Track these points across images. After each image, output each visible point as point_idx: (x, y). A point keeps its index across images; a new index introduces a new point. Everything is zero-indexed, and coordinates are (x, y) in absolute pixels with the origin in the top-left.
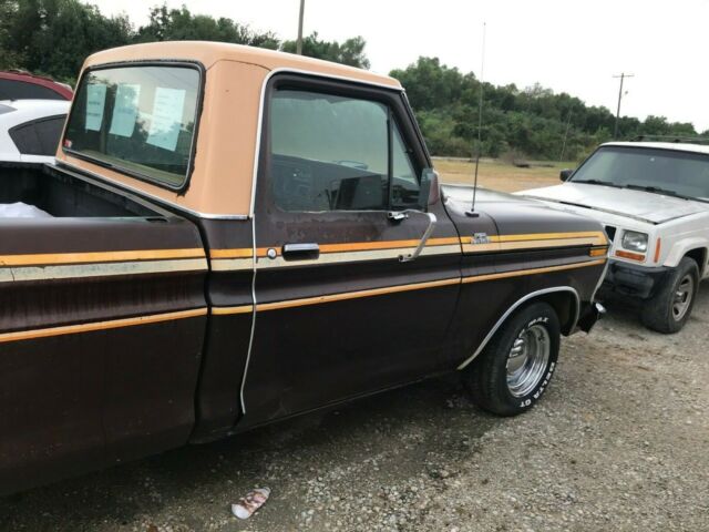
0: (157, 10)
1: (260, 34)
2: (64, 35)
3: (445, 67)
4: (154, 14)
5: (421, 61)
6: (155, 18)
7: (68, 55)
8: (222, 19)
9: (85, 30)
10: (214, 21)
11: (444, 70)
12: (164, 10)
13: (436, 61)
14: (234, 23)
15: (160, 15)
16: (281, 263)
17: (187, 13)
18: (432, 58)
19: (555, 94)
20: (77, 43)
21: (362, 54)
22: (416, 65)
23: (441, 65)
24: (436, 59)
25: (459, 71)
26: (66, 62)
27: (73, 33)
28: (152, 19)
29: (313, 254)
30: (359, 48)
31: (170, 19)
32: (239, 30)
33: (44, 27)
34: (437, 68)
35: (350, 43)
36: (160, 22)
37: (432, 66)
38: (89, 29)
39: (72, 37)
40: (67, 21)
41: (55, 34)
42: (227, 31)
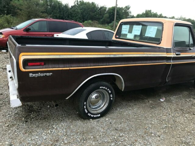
0: (76, 1)
1: (102, 6)
2: (54, 9)
3: (153, 12)
4: (75, 2)
5: (146, 11)
6: (75, 3)
7: (55, 14)
8: (92, 3)
9: (59, 7)
10: (90, 3)
11: (153, 13)
12: (77, 1)
13: (150, 11)
14: (95, 3)
15: (76, 2)
16: (175, 56)
17: (83, 1)
18: (149, 10)
19: (187, 19)
20: (57, 11)
21: (130, 10)
22: (145, 12)
23: (152, 12)
24: (151, 10)
25: (157, 13)
26: (55, 16)
27: (56, 8)
28: (74, 3)
29: (180, 54)
30: (129, 8)
31: (79, 3)
32: (96, 5)
33: (49, 7)
34: (151, 13)
35: (126, 7)
36: (76, 4)
37: (149, 12)
38: (60, 7)
39: (56, 9)
40: (55, 5)
41: (52, 9)
42: (94, 6)
